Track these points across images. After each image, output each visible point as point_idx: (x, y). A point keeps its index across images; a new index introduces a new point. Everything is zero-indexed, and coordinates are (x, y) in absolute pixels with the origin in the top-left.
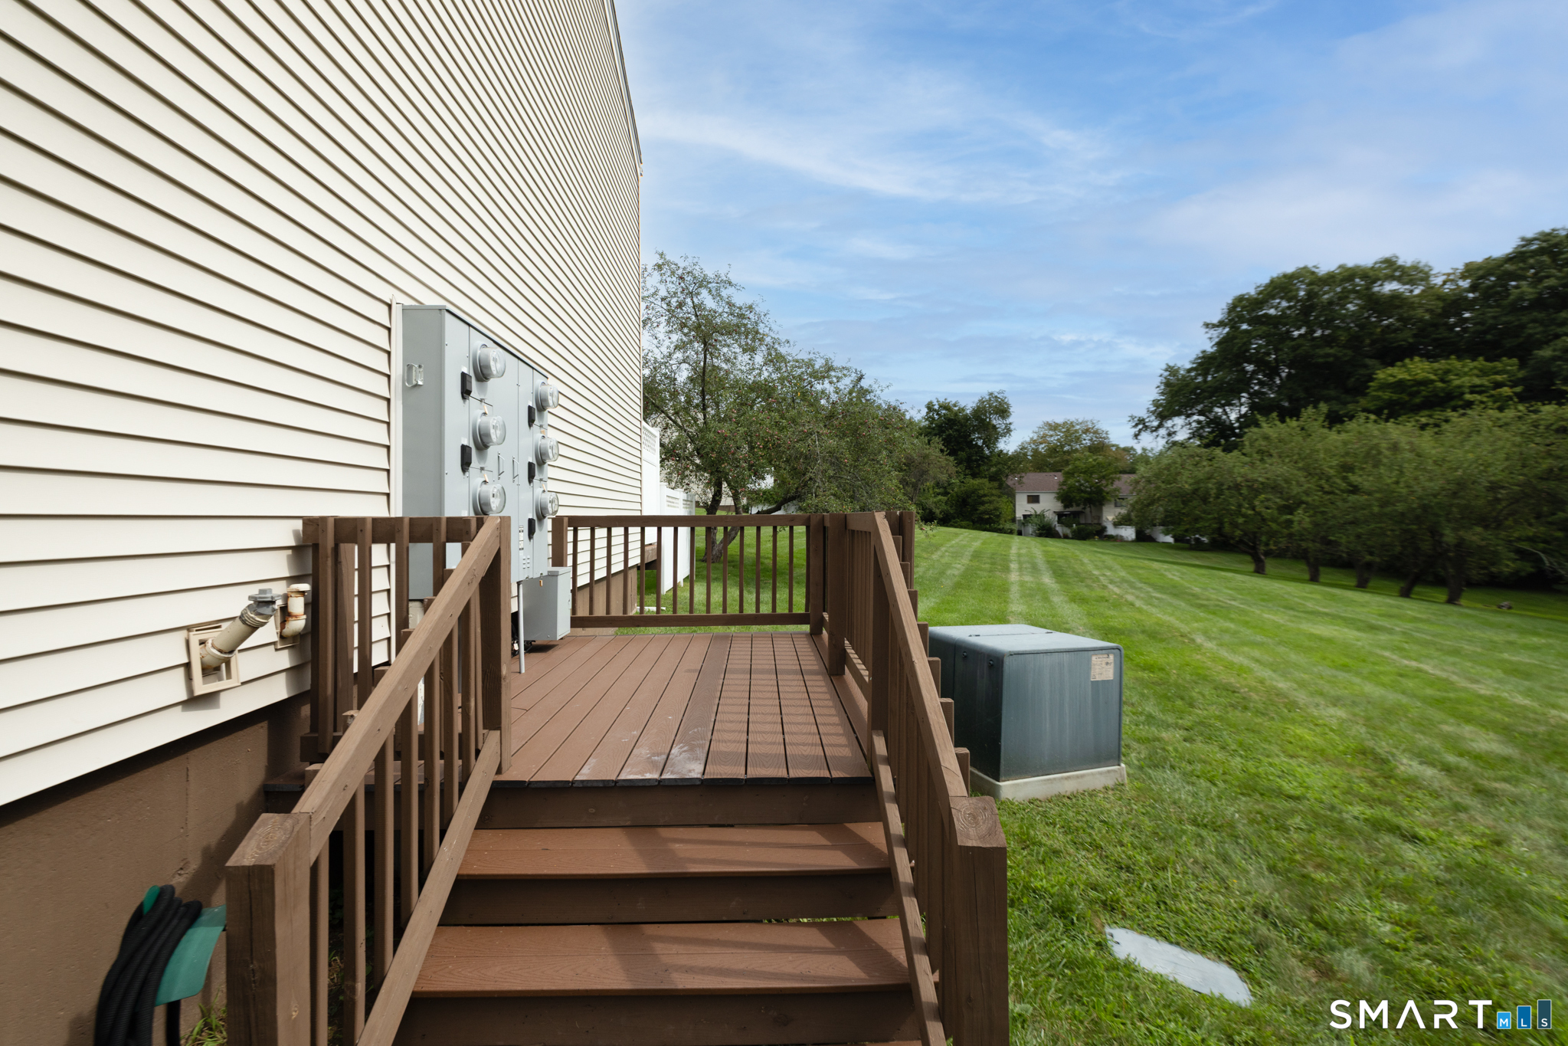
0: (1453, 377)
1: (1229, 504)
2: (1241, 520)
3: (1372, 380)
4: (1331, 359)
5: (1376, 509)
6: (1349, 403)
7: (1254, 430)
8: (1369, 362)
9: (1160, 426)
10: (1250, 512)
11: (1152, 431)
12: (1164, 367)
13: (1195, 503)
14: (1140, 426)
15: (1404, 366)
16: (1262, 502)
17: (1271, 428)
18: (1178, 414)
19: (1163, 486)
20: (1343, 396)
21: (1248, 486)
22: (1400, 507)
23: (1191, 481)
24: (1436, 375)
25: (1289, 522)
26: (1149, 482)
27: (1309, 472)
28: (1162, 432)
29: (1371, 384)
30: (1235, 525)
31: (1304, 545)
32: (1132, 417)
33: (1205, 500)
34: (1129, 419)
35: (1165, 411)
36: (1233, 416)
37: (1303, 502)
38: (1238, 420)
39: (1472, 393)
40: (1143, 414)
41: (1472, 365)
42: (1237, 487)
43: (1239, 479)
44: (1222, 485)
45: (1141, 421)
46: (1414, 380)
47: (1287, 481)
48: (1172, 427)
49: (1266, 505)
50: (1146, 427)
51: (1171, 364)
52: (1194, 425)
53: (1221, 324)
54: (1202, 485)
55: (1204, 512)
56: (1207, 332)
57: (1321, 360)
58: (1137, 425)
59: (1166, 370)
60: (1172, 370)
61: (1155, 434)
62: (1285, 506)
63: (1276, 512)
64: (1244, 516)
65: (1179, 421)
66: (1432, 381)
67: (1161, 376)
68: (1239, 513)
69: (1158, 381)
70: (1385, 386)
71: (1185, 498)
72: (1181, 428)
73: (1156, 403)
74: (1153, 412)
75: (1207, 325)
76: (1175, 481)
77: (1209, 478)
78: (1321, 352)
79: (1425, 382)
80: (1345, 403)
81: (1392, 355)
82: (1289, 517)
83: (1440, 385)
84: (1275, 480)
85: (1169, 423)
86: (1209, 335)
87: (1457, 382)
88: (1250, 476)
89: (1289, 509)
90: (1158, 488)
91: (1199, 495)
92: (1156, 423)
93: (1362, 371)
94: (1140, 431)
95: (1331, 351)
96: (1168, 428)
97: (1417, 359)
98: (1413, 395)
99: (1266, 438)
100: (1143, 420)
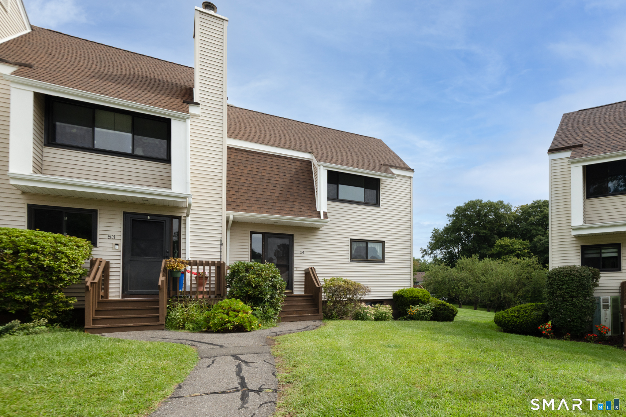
0: (514, 245)
1: (452, 285)
2: (454, 290)
3: (495, 243)
4: (485, 234)
5: (487, 287)
6: (489, 250)
7: (460, 260)
8: (495, 236)
9: (431, 253)
10: (457, 288)
11: (429, 255)
12: (433, 229)
13: (442, 285)
14: (424, 253)
15: (503, 239)
16: (460, 285)
17: (464, 261)
18: (438, 248)
19: (433, 279)
20: (488, 248)
21: (457, 280)
22: (492, 287)
23: (441, 277)
24: (510, 244)
25: (467, 291)
26: (429, 277)
27: (473, 275)
28: (432, 255)
29: (495, 244)
30: (453, 292)
31: (470, 298)
32: (422, 249)
33: (445, 284)
34: (420, 249)
35: (434, 247)
36: (456, 251)
37: (470, 285)
38: (458, 253)
39: (518, 250)
40: (425, 248)
41: (519, 241)
42: (454, 280)
43: (455, 277)
44: (450, 279)
45: (425, 251)
46: (505, 245)
47: (467, 278)
48: (436, 254)
49: (461, 285)
50: (426, 253)
51: (436, 228)
52: (443, 253)
53: (453, 216)
54: (444, 279)
55: (445, 288)
56: (448, 218)
57: (482, 234)
58: (423, 252)
59: (434, 230)
60: (436, 231)
61: (430, 256)
62: (466, 286)
63: (464, 288)
64: (455, 289)
65: (438, 251)
66: (510, 246)
67: (432, 232)
68: (454, 288)
69: (431, 235)
70: (498, 246)
71: (439, 283)
72: (439, 254)
73: (430, 243)
74: (429, 247)
75: (448, 215)
76: (437, 277)
77: (446, 277)
78: (482, 231)
79: (508, 246)
80: (488, 250)
81: (501, 235)
82: (467, 289)
83: (511, 247)
84: (464, 278)
85: (435, 252)
86: (449, 219)
87: (515, 247)
88: (457, 276)
89: (467, 287)
90: (431, 279)
91: (443, 282)
92: (430, 252)
93: (493, 239)
94: (424, 255)
95: (485, 231)
96: (434, 254)
97: (506, 237)
98: (505, 249)
99: (463, 263)
100: (426, 250)
